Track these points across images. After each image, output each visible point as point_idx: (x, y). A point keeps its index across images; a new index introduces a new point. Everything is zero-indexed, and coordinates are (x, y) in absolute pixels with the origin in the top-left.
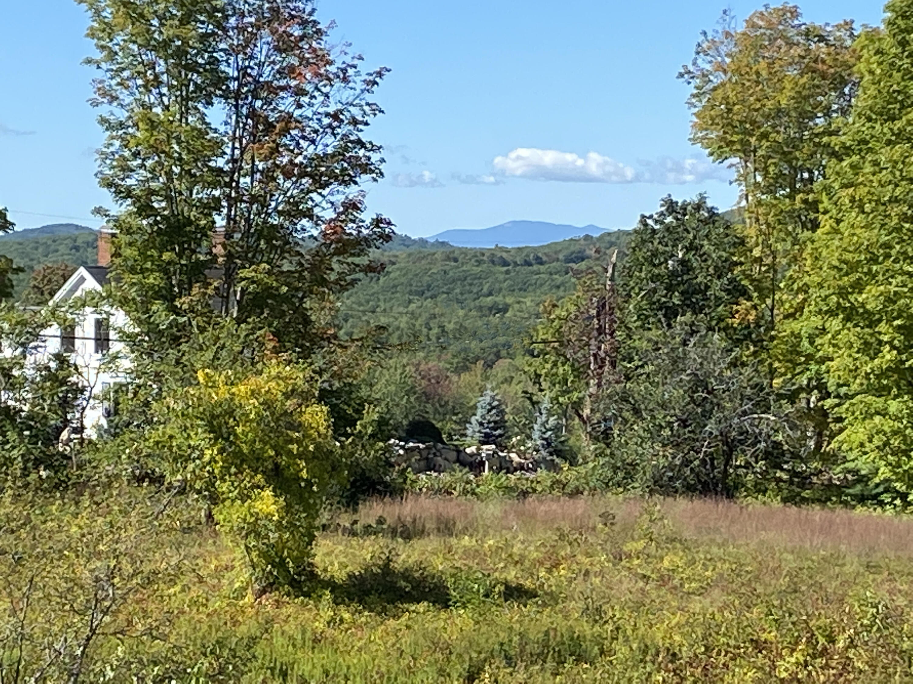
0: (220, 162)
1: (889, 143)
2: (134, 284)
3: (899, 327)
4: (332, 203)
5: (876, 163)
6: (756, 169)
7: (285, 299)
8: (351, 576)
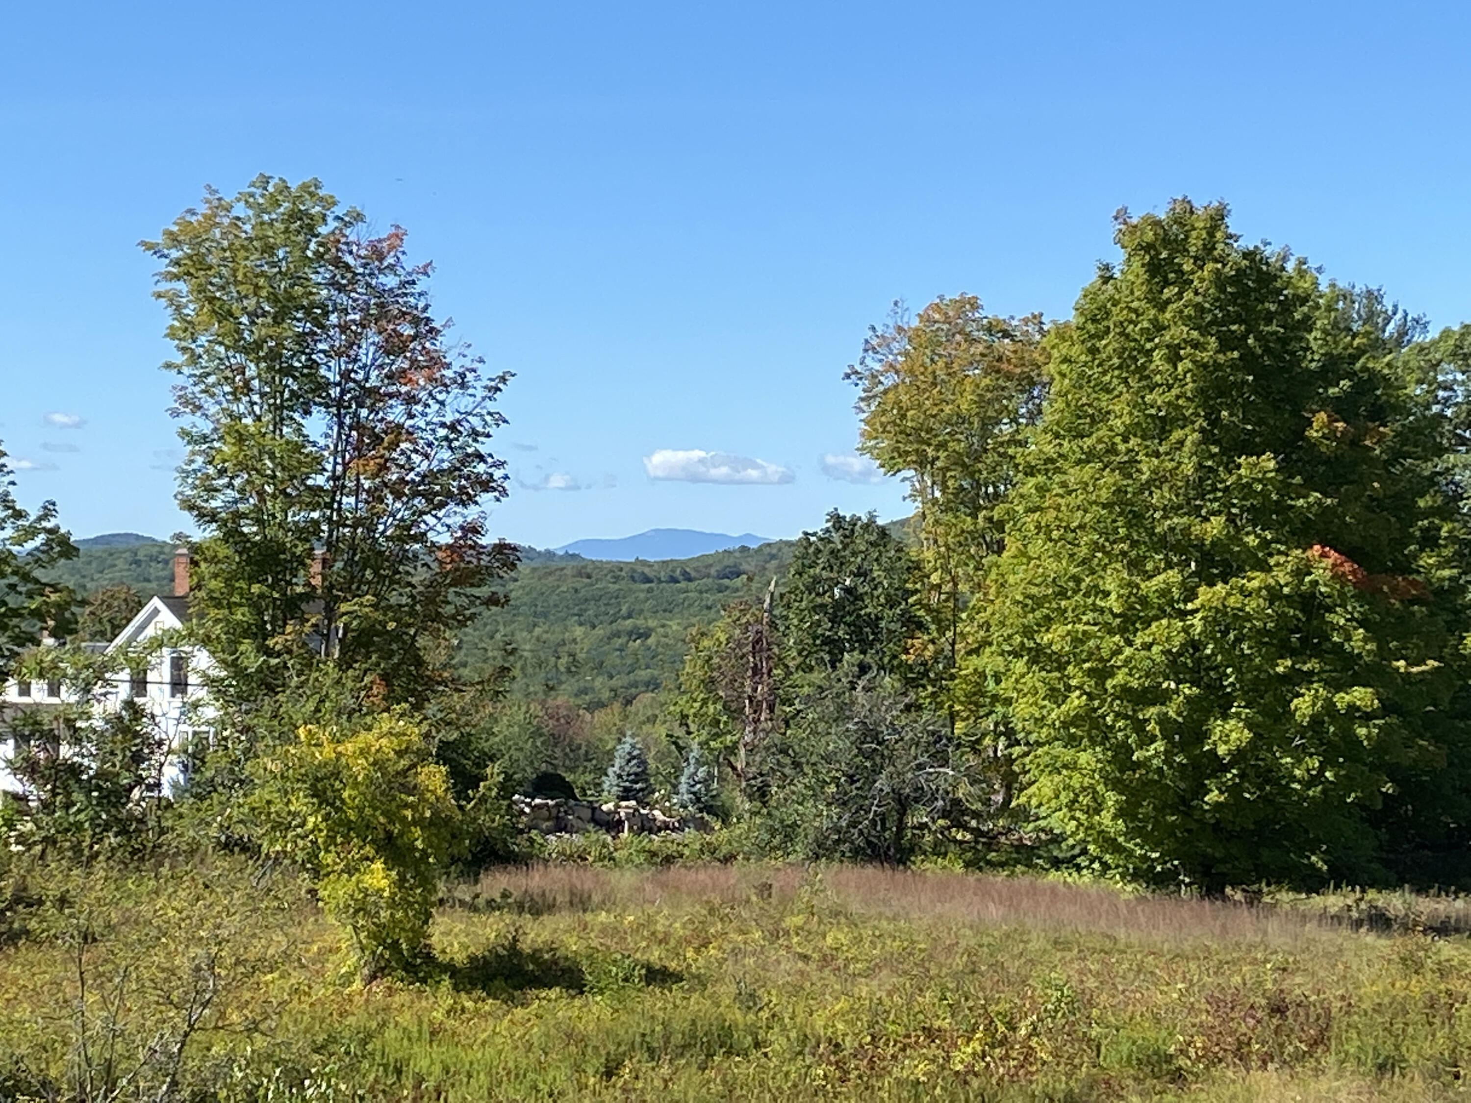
0: (320, 480)
1: (1079, 462)
2: (220, 620)
3: (1090, 670)
4: (449, 526)
5: (1064, 485)
6: (934, 483)
7: (396, 637)
8: (472, 959)
